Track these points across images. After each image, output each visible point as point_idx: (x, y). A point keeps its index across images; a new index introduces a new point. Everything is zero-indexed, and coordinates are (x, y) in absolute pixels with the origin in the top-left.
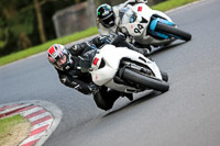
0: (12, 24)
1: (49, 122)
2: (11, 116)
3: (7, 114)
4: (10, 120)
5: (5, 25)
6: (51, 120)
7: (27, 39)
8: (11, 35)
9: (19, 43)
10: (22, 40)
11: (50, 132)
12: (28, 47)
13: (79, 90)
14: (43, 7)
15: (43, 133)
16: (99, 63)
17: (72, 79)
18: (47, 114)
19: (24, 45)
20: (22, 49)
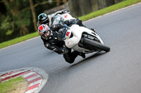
0: (16, 19)
1: (40, 81)
2: (15, 78)
3: (13, 76)
4: (15, 80)
5: (12, 20)
6: (41, 80)
7: (25, 29)
8: (16, 26)
9: (21, 31)
10: (23, 29)
11: (40, 88)
12: (27, 34)
13: (56, 51)
14: (36, 8)
15: (36, 89)
16: (70, 35)
17: (52, 45)
18: (39, 76)
19: (24, 32)
20: (23, 35)
